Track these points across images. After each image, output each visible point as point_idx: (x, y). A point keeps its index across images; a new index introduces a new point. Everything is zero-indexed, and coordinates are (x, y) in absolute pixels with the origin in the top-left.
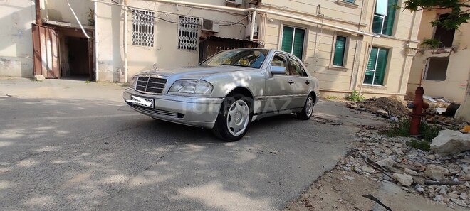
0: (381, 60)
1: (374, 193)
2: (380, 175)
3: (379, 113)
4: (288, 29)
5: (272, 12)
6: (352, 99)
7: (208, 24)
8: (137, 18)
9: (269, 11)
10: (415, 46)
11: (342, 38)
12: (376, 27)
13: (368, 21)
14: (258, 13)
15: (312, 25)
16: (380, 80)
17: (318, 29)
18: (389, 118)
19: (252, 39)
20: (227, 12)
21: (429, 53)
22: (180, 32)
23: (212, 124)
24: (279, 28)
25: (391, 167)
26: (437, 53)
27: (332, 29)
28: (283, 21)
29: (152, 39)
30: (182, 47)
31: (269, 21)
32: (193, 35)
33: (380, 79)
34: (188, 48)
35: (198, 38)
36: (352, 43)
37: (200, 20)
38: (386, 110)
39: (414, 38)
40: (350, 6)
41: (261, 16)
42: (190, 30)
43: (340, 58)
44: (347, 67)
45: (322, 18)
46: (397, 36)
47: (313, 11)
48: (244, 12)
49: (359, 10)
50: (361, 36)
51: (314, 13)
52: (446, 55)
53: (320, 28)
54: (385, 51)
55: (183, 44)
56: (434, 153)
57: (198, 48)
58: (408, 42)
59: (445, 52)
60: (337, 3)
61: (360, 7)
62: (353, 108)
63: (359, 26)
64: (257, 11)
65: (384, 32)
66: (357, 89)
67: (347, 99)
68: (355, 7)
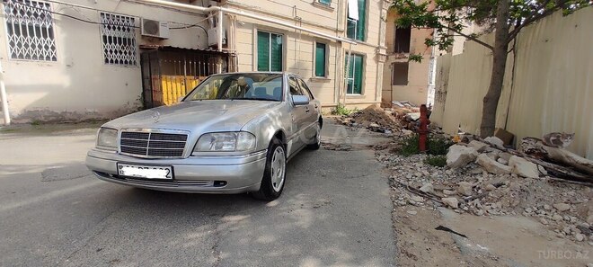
0: (357, 67)
1: (441, 223)
2: (429, 202)
3: (371, 127)
4: (263, 34)
5: (242, 12)
6: (338, 112)
7: (152, 26)
8: (15, 12)
9: (238, 12)
10: (383, 52)
11: (322, 45)
12: (350, 33)
13: (343, 27)
14: (225, 14)
15: (290, 29)
16: (359, 89)
17: (295, 35)
18: (383, 132)
19: (221, 49)
20: (179, 10)
21: (393, 59)
22: (105, 37)
23: (258, 186)
24: (253, 34)
25: (432, 191)
26: (399, 58)
27: (311, 34)
28: (257, 25)
29: (53, 48)
30: (112, 61)
31: (239, 25)
32: (126, 42)
33: (358, 87)
34: (121, 62)
35: (136, 48)
36: (332, 50)
37: (137, 19)
38: (376, 123)
39: (383, 45)
40: (326, 9)
41: (229, 17)
42: (122, 34)
43: (322, 69)
44: (329, 78)
45: (299, 21)
46: (369, 41)
47: (289, 13)
48: (204, 12)
49: (335, 13)
50: (340, 42)
51: (290, 16)
52: (406, 60)
53: (298, 34)
54: (360, 58)
55: (114, 56)
56: (449, 168)
57: (138, 62)
58: (378, 48)
59: (405, 57)
60: (313, 4)
61: (336, 10)
62: (345, 124)
63: (337, 31)
64: (224, 11)
65: (357, 38)
66: (341, 101)
67: (333, 113)
68: (332, 10)
